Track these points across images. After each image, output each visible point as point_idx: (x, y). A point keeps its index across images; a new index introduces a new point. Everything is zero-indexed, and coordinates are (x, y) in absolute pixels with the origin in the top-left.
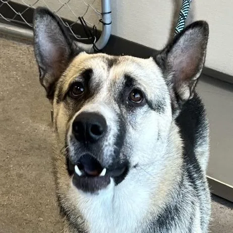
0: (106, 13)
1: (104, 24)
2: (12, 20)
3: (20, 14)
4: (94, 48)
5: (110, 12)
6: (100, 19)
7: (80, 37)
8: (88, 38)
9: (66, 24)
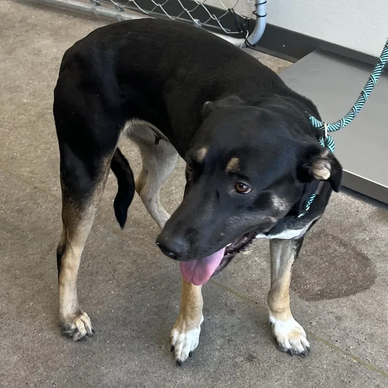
0: (261, 4)
1: (258, 16)
2: (151, 12)
3: (161, 6)
4: (246, 44)
5: (266, 2)
6: (253, 11)
7: (230, 31)
8: (239, 31)
9: (213, 17)
